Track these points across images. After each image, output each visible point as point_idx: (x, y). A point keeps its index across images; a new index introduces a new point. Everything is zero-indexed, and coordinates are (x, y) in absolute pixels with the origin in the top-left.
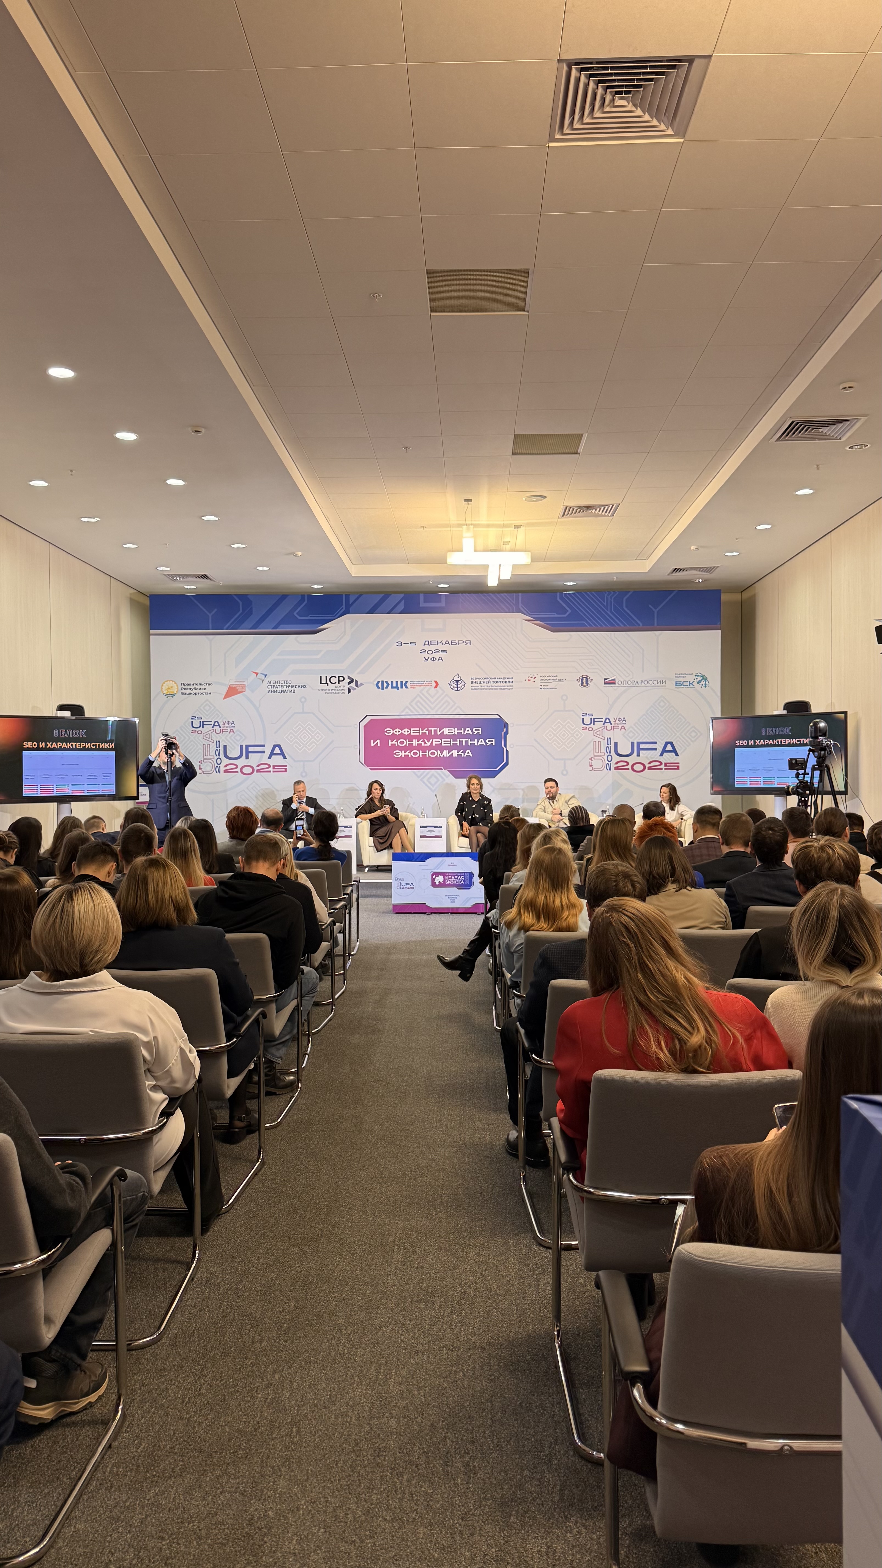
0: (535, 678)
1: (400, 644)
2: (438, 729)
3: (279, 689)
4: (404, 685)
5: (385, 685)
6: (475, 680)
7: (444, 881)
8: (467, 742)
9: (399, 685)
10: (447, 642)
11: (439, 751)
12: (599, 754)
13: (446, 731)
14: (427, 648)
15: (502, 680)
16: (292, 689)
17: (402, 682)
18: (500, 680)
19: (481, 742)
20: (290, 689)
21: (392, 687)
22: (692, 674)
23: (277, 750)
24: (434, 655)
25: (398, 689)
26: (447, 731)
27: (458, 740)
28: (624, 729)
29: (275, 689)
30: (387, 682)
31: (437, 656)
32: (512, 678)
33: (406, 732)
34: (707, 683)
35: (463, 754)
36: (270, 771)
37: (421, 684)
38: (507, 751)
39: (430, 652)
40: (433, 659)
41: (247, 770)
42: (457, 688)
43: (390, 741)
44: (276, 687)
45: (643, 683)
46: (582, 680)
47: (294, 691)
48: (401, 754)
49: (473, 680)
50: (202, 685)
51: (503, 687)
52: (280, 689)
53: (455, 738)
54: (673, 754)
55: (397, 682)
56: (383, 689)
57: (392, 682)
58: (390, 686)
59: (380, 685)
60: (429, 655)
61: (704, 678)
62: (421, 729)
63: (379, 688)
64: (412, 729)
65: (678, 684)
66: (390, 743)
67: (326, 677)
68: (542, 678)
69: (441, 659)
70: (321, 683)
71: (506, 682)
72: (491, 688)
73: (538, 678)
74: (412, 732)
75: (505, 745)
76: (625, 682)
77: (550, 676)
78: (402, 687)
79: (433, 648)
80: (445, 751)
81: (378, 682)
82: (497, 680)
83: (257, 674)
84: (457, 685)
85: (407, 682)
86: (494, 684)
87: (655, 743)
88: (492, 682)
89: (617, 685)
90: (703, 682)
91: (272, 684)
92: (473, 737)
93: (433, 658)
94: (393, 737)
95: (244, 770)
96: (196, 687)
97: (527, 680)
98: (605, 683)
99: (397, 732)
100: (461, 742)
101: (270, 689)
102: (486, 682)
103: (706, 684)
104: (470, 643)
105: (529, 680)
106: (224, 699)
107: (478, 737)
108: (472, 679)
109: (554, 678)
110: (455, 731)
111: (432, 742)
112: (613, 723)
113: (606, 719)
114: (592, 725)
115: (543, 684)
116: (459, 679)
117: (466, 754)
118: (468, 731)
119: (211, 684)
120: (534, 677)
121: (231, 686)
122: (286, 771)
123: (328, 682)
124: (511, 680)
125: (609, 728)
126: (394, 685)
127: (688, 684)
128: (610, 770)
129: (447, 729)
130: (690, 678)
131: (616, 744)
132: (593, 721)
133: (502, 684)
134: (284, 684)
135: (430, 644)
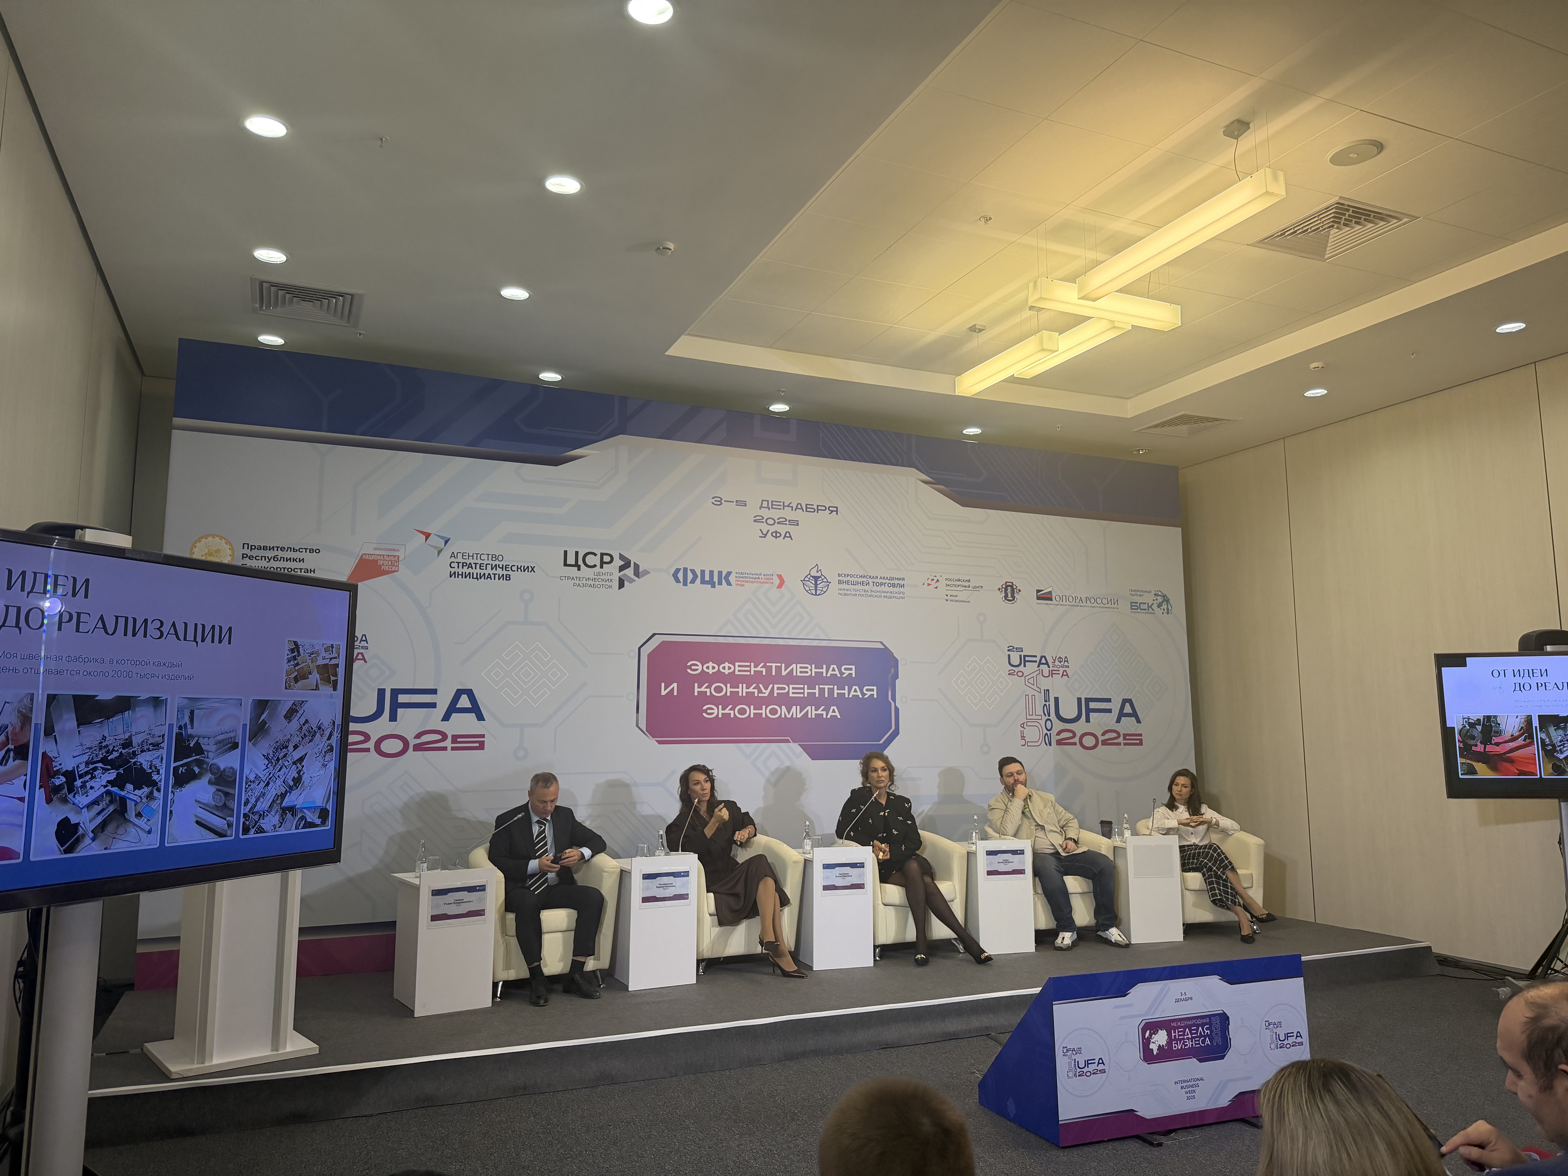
0: (938, 581)
1: (719, 502)
2: (783, 665)
3: (475, 571)
4: (724, 578)
5: (690, 576)
7: (1170, 1041)
8: (831, 691)
9: (716, 579)
10: (799, 507)
11: (783, 707)
13: (797, 669)
14: (766, 513)
16: (505, 573)
17: (720, 573)
18: (884, 581)
19: (856, 691)
20: (499, 571)
21: (703, 582)
22: (1150, 592)
23: (464, 702)
24: (777, 527)
25: (713, 586)
26: (799, 670)
27: (817, 686)
28: (1067, 675)
29: (466, 570)
30: (693, 571)
31: (782, 529)
32: (904, 579)
33: (726, 668)
34: (1169, 607)
35: (824, 713)
36: (445, 749)
37: (755, 578)
38: (897, 710)
39: (771, 522)
40: (776, 535)
41: (391, 746)
42: (816, 590)
43: (696, 685)
44: (470, 566)
45: (1088, 602)
46: (1006, 590)
47: (508, 578)
48: (716, 711)
49: (841, 578)
50: (294, 550)
52: (478, 571)
53: (811, 682)
54: (1134, 719)
55: (711, 573)
56: (685, 584)
57: (703, 572)
58: (699, 579)
59: (680, 575)
60: (769, 527)
61: (1166, 599)
62: (752, 664)
63: (678, 581)
64: (737, 664)
65: (1135, 606)
66: (696, 690)
67: (577, 553)
68: (947, 582)
69: (788, 535)
70: (566, 564)
71: (894, 585)
72: (869, 594)
73: (943, 582)
74: (737, 668)
75: (894, 699)
76: (1064, 597)
77: (959, 580)
78: (720, 583)
79: (775, 514)
80: (794, 707)
81: (678, 570)
82: (880, 581)
83: (427, 536)
84: (816, 585)
85: (729, 573)
86: (875, 588)
87: (1109, 700)
88: (871, 584)
89: (1054, 602)
90: (1164, 606)
91: (460, 559)
92: (841, 682)
93: (776, 532)
94: (703, 678)
96: (280, 554)
97: (926, 584)
98: (1038, 598)
99: (711, 668)
100: (822, 691)
101: (456, 570)
102: (862, 583)
103: (1168, 609)
104: (837, 511)
105: (929, 585)
107: (849, 682)
108: (839, 575)
109: (964, 584)
110: (811, 670)
111: (773, 688)
112: (1051, 665)
113: (1042, 657)
114: (1021, 668)
115: (949, 593)
116: (819, 574)
117: (830, 713)
118: (833, 670)
119: (318, 551)
120: (935, 579)
121: (364, 557)
122: (481, 746)
123: (580, 562)
124: (900, 582)
125: (1046, 673)
126: (707, 578)
127: (1146, 607)
128: (1050, 745)
129: (799, 666)
130: (1149, 599)
131: (1057, 700)
132: (1024, 660)
133: (887, 589)
134: (485, 562)
135: (770, 506)
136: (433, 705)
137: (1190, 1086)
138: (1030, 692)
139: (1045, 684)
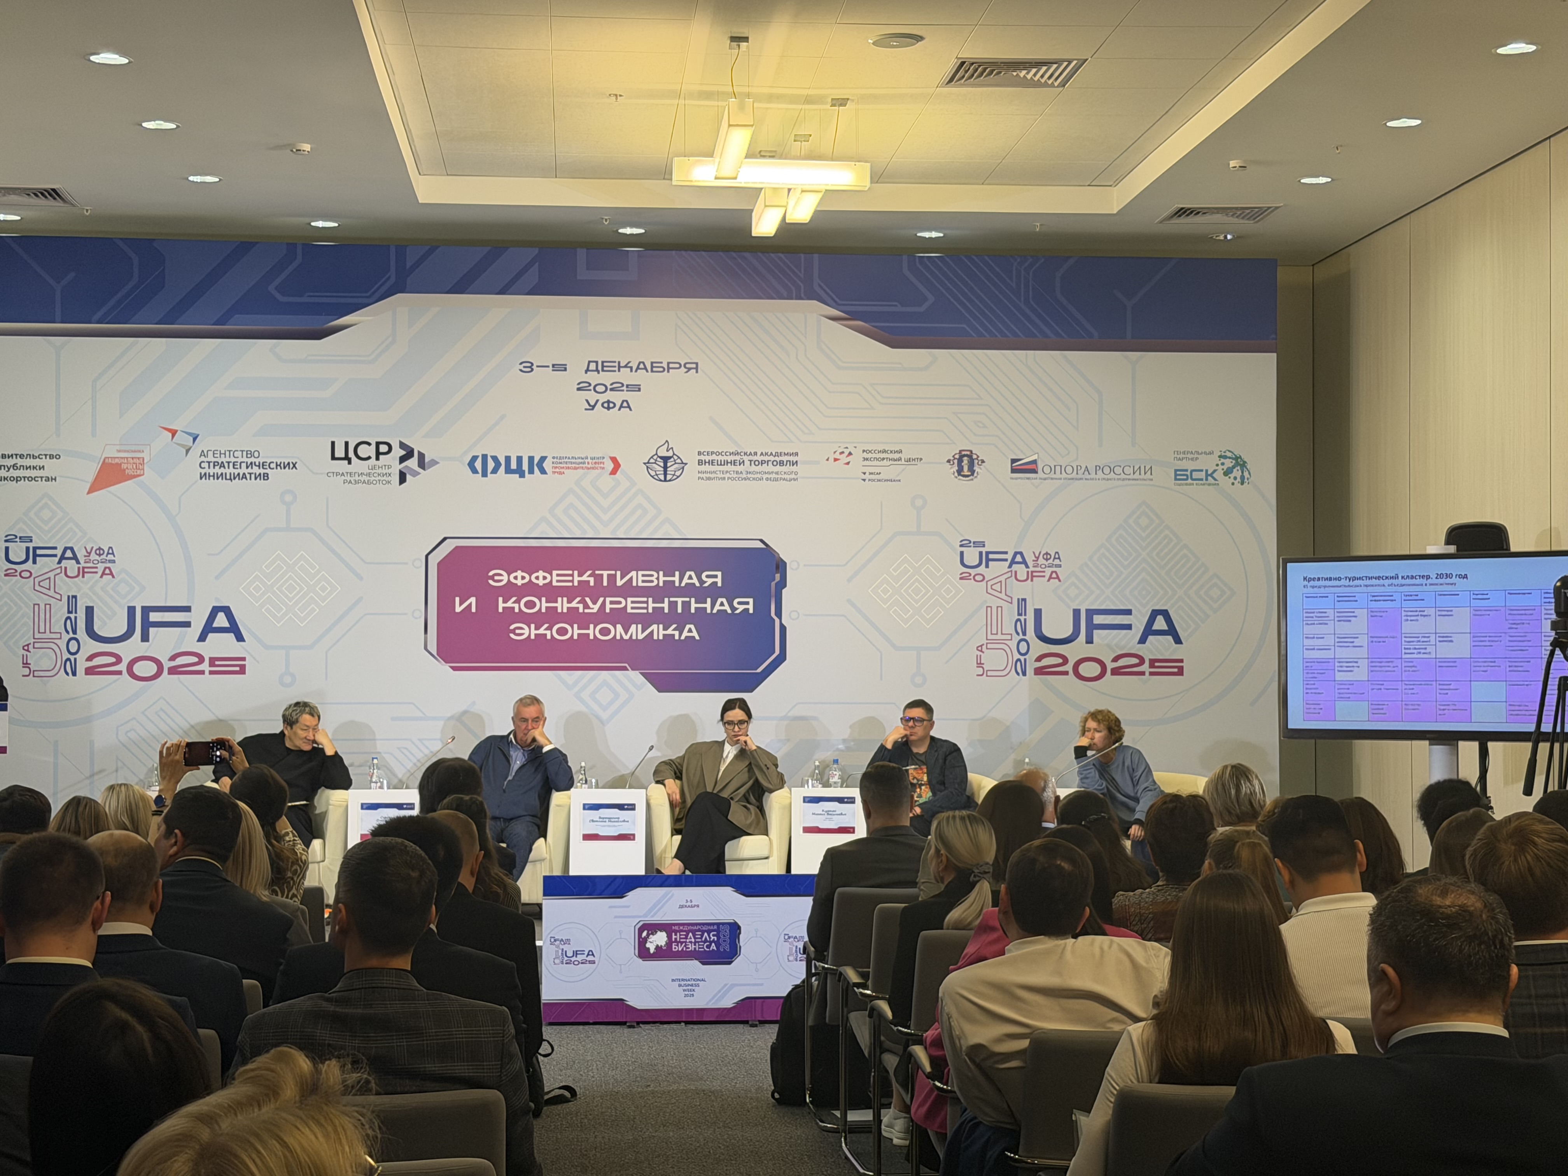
0: (850, 454)
1: (529, 367)
2: (619, 573)
3: (227, 471)
4: (538, 465)
5: (491, 465)
6: (707, 458)
7: (669, 943)
8: (686, 605)
9: (525, 467)
10: (641, 366)
11: (619, 627)
12: (999, 636)
13: (638, 578)
14: (593, 378)
15: (772, 458)
16: (262, 471)
17: (531, 459)
18: (766, 458)
19: (722, 605)
20: (256, 470)
21: (508, 470)
22: (1211, 453)
24: (610, 396)
25: (522, 475)
26: (641, 578)
27: (666, 600)
29: (217, 470)
30: (495, 458)
31: (617, 398)
32: (797, 454)
33: (540, 578)
34: (1246, 474)
35: (677, 633)
36: (202, 672)
37: (580, 463)
38: (783, 629)
39: (600, 389)
40: (609, 405)
41: (145, 669)
42: (665, 474)
43: (501, 599)
44: (222, 465)
45: (1100, 472)
46: (960, 461)
47: (266, 477)
48: (527, 632)
49: (702, 457)
50: (34, 457)
51: (774, 476)
52: (232, 470)
53: (657, 593)
54: (1170, 638)
55: (519, 459)
56: (485, 474)
57: (508, 459)
58: (502, 468)
59: (478, 465)
60: (598, 396)
61: (1240, 462)
62: (576, 573)
63: (475, 471)
64: (555, 573)
65: (1181, 476)
66: (501, 605)
67: (347, 444)
68: (866, 455)
69: (625, 405)
70: (333, 458)
71: (781, 463)
72: (744, 476)
73: (858, 455)
74: (555, 578)
75: (779, 614)
76: (1058, 468)
77: (884, 451)
78: (531, 471)
79: (607, 378)
80: (633, 627)
81: (475, 458)
82: (760, 458)
83: (174, 433)
84: (665, 468)
85: (543, 459)
86: (754, 468)
87: (1128, 612)
88: (747, 463)
89: (1040, 474)
90: (1237, 473)
91: (211, 458)
92: (700, 593)
93: (608, 402)
94: (510, 590)
95: (139, 669)
96: (19, 462)
97: (831, 459)
98: (1014, 471)
99: (520, 578)
100: (672, 605)
101: (207, 470)
102: (734, 463)
103: (1242, 477)
104: (697, 368)
105: (836, 460)
106: (89, 493)
107: (714, 592)
108: (699, 453)
109: (895, 456)
110: (658, 578)
111: (604, 603)
112: (1030, 564)
113: (1016, 554)
114: (982, 569)
115: (868, 470)
116: (670, 454)
117: (685, 634)
118: (690, 578)
119: (58, 457)
120: (847, 452)
121: (107, 460)
122: (242, 670)
123: (351, 454)
124: (791, 458)
125: (1022, 575)
126: (514, 466)
127: (1203, 475)
128: (1024, 674)
129: (640, 573)
130: (1209, 463)
131: (1038, 613)
132: (986, 559)
133: (771, 468)
134: (239, 460)
135: (600, 368)
136: (187, 624)
137: (689, 986)
138: (995, 602)
139: (1019, 590)
